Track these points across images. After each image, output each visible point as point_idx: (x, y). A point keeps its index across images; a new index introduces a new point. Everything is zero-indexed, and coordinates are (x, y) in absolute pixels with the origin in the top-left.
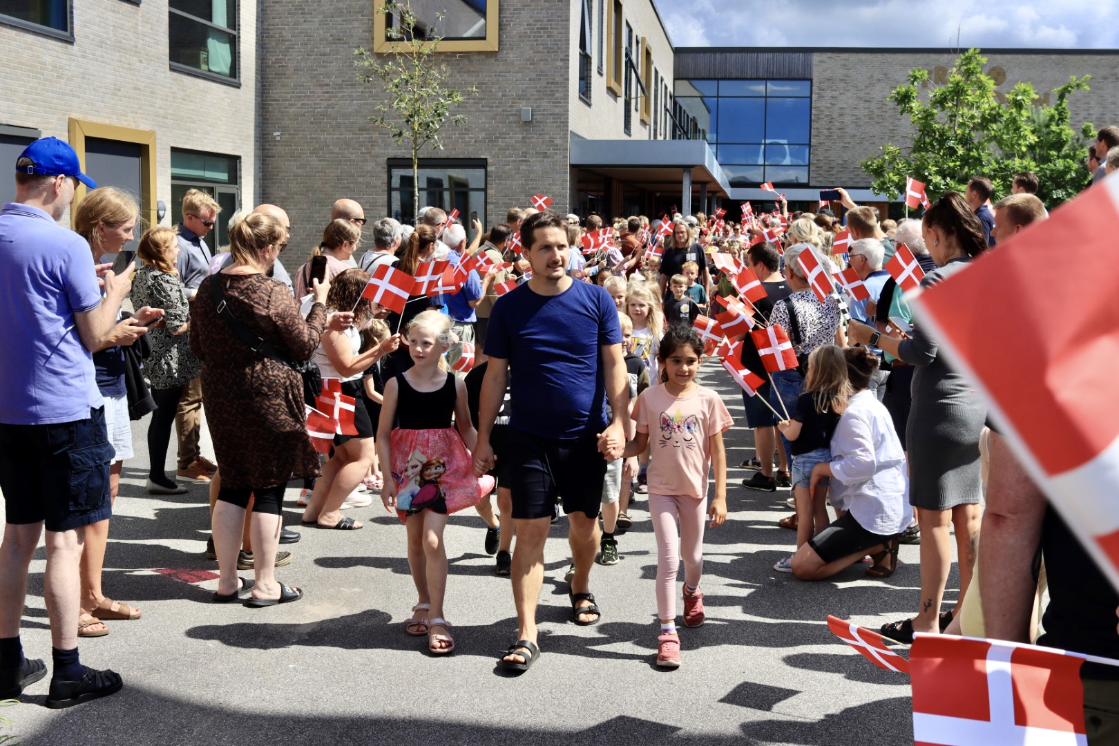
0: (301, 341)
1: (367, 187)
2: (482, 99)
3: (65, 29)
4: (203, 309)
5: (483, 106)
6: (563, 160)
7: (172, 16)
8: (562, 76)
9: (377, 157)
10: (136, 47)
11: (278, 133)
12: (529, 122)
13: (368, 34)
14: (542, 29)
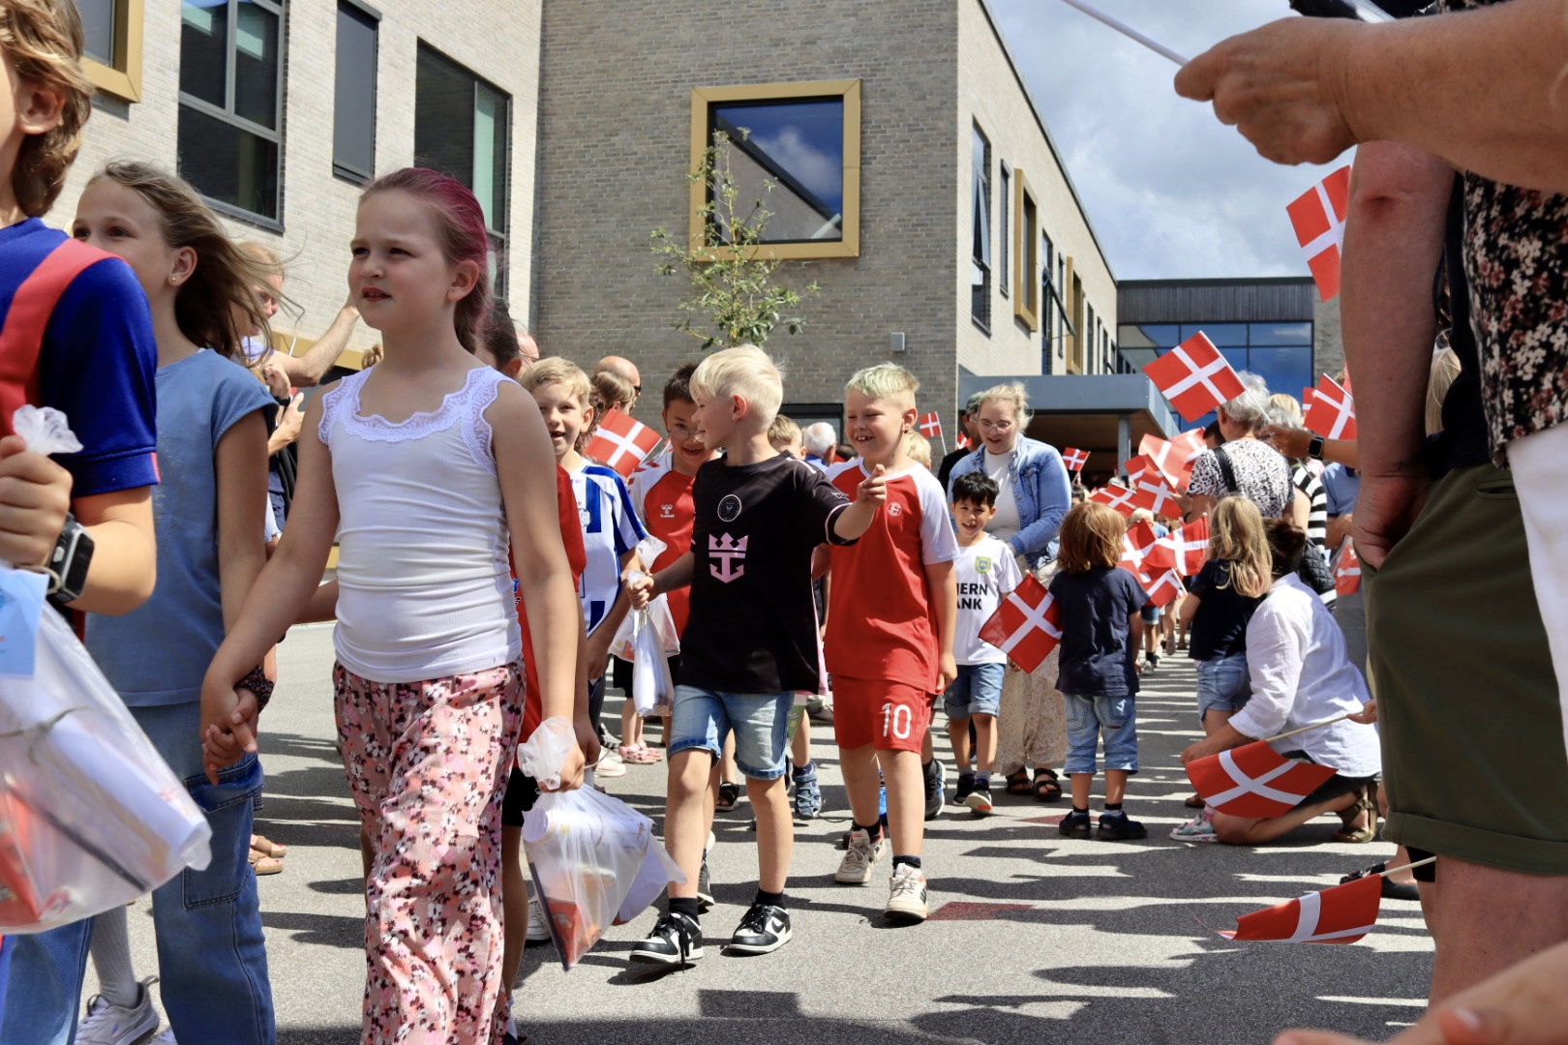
2: (837, 322)
3: (274, 217)
5: (837, 332)
6: (948, 404)
8: (947, 288)
12: (902, 353)
13: (681, 237)
14: (919, 225)
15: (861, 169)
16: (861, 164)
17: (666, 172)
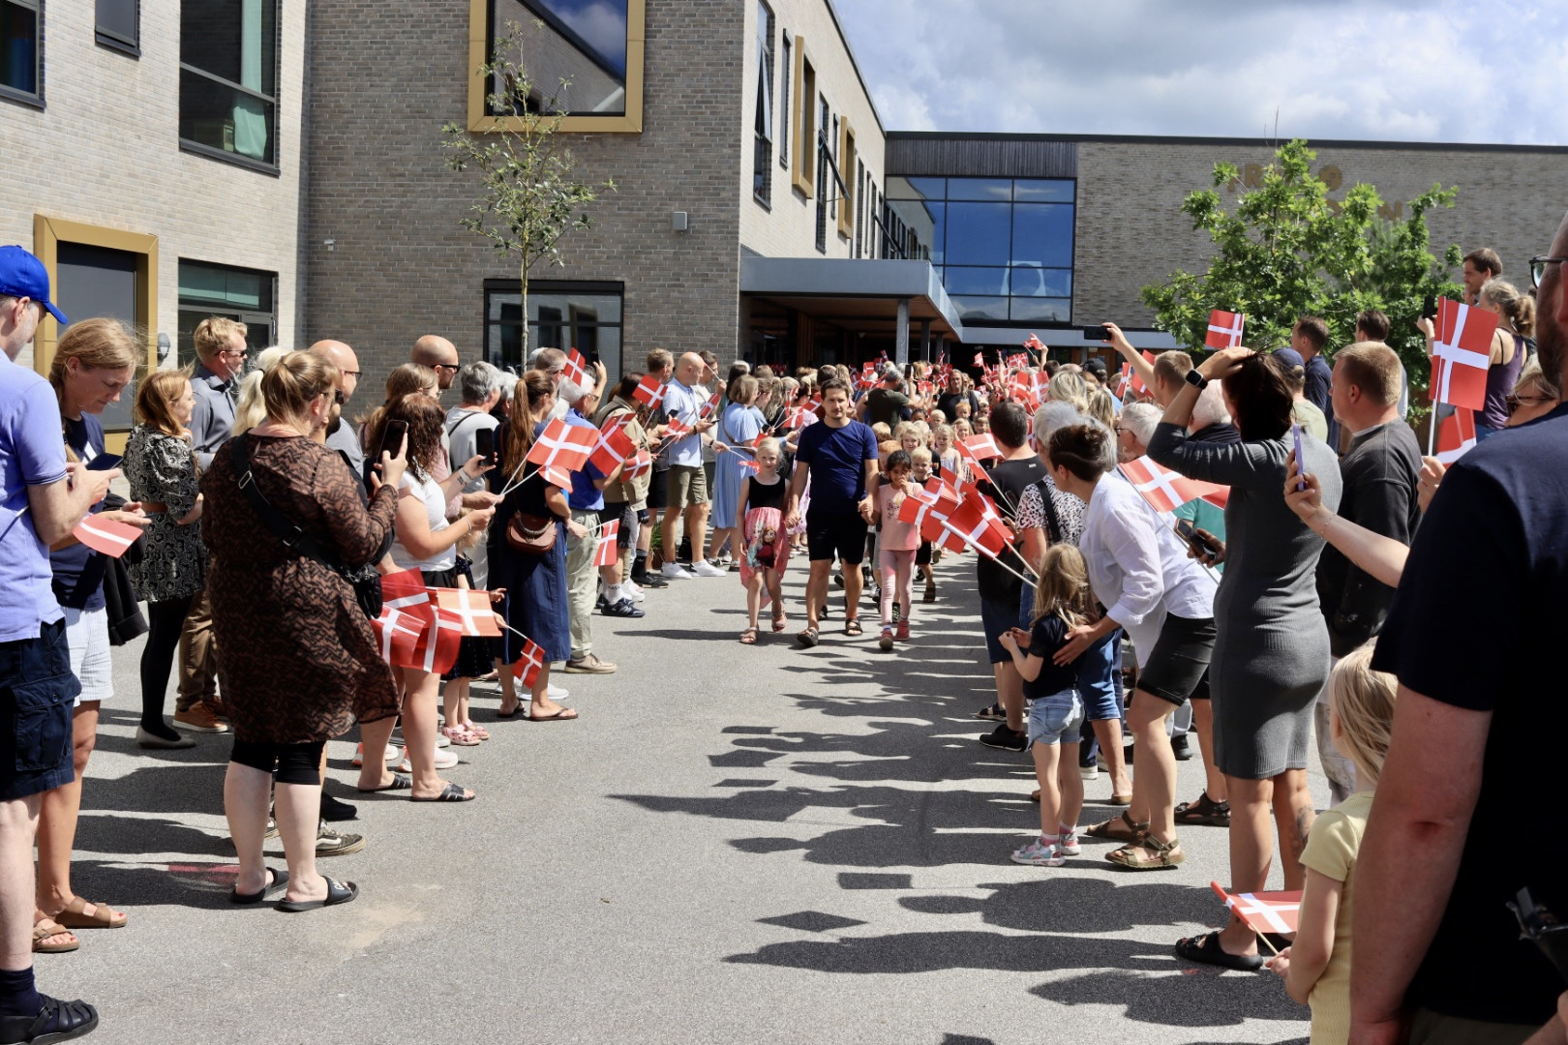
0: (357, 535)
1: (455, 319)
2: (619, 198)
3: (33, 91)
4: (219, 483)
5: (619, 209)
6: (730, 285)
7: (184, 75)
8: (730, 168)
9: (470, 277)
10: (133, 117)
11: (331, 242)
12: (684, 231)
13: (459, 105)
14: (704, 102)
15: (645, 42)
16: (646, 37)
17: (444, 37)
